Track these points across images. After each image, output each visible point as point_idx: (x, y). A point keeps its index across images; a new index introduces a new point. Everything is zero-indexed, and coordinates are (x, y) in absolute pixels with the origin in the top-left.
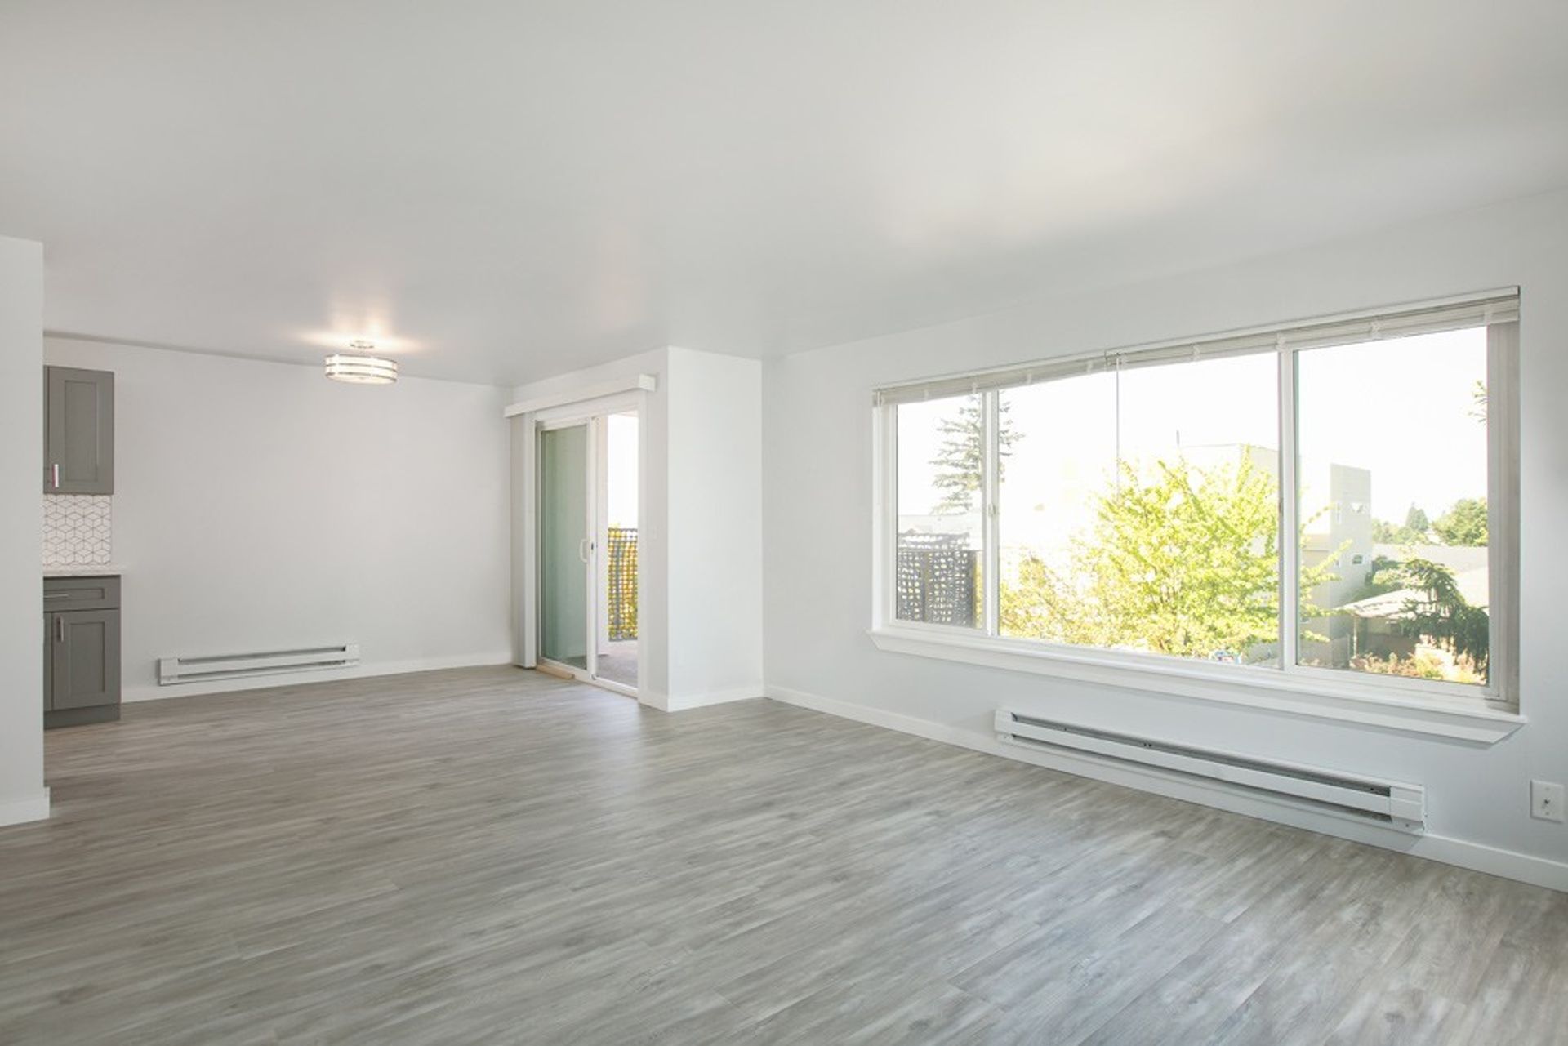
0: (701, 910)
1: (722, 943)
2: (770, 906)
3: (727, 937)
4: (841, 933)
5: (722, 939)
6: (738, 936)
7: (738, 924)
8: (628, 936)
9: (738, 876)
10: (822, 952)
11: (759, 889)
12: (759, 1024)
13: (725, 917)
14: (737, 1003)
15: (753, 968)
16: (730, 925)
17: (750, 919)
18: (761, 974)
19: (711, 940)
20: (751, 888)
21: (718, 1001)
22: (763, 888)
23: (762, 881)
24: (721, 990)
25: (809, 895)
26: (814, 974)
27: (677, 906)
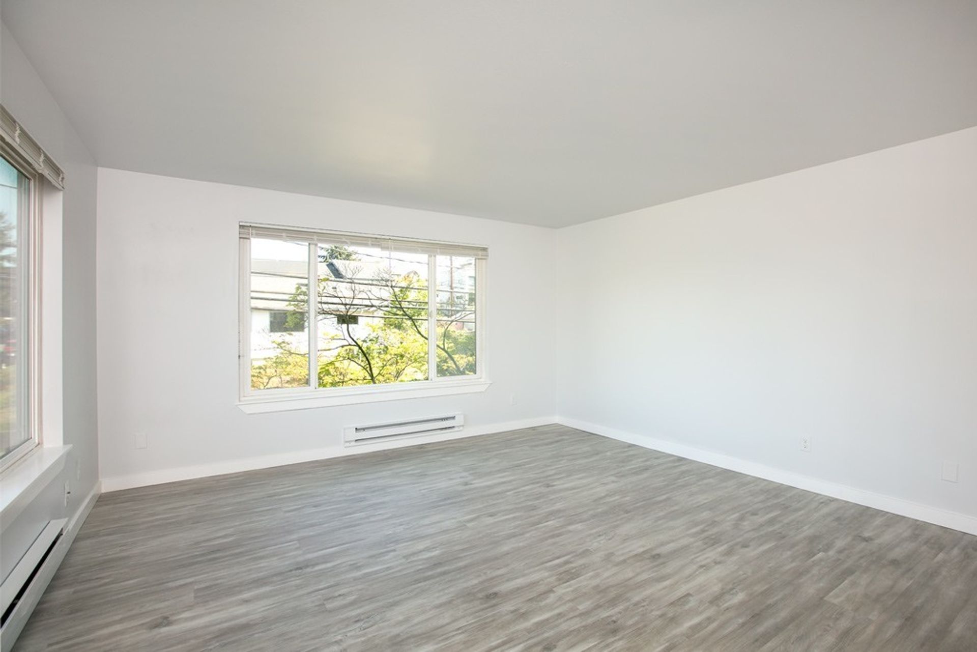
0: (591, 574)
1: (574, 552)
2: (547, 574)
3: (572, 555)
4: (508, 554)
5: (574, 554)
6: (564, 556)
7: (566, 563)
8: (629, 558)
9: (571, 604)
10: (521, 544)
11: (554, 589)
12: (553, 520)
13: (575, 568)
14: (562, 527)
15: (557, 539)
16: (571, 562)
17: (559, 566)
18: (553, 537)
19: (580, 554)
20: (561, 590)
21: (571, 528)
22: (551, 591)
23: (552, 598)
24: (570, 532)
25: (520, 582)
26: (528, 535)
27: (608, 578)
